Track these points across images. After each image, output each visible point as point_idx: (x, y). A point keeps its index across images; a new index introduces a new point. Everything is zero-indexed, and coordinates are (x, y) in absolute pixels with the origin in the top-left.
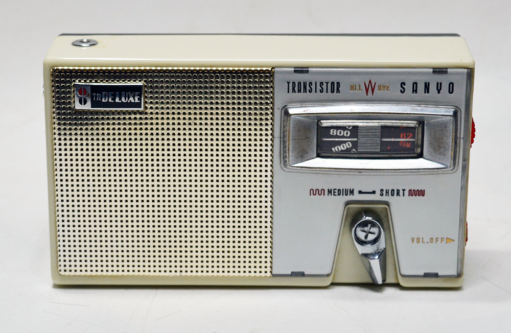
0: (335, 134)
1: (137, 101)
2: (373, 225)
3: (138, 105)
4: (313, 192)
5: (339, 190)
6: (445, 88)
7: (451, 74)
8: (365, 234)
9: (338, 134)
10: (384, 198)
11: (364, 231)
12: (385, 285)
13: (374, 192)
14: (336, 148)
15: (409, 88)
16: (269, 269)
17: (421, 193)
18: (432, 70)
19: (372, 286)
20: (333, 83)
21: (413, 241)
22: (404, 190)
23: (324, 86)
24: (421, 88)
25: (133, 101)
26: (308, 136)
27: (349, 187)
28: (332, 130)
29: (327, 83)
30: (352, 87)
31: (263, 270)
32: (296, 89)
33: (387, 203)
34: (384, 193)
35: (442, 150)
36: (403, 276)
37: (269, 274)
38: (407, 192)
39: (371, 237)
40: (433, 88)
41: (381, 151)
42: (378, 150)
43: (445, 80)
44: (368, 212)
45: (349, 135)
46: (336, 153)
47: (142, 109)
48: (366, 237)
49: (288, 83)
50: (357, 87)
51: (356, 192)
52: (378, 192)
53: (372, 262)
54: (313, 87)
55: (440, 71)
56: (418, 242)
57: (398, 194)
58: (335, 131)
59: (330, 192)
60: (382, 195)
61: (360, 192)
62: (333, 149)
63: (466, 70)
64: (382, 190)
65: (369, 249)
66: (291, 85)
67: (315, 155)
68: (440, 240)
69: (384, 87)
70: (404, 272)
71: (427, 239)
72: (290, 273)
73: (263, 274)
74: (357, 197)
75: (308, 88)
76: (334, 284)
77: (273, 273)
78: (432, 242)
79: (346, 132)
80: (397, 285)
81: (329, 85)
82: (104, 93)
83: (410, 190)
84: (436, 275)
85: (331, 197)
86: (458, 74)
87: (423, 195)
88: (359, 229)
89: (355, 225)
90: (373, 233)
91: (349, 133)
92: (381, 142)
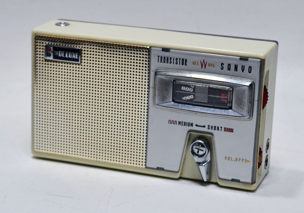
0: (184, 89)
1: (77, 58)
2: (203, 146)
3: (77, 60)
4: (171, 122)
5: (185, 123)
6: (246, 69)
7: (251, 61)
8: (197, 150)
9: (186, 90)
10: (210, 131)
12: (208, 183)
13: (204, 126)
14: (185, 98)
15: (225, 66)
16: (144, 164)
17: (231, 130)
18: (239, 58)
19: (201, 182)
20: (183, 59)
21: (226, 158)
22: (221, 127)
23: (178, 61)
24: (233, 68)
25: (74, 57)
26: (167, 89)
27: (190, 122)
28: (182, 87)
29: (180, 59)
30: (194, 63)
31: (141, 163)
32: (163, 60)
33: (212, 134)
34: (210, 127)
35: (242, 106)
36: (219, 178)
37: (144, 167)
38: (223, 129)
39: (201, 153)
40: (239, 68)
41: (208, 102)
42: (207, 102)
43: (247, 64)
44: (200, 138)
45: (192, 91)
46: (184, 100)
47: (79, 63)
48: (198, 152)
49: (159, 57)
50: (197, 63)
51: (194, 125)
52: (207, 127)
53: (201, 167)
54: (172, 60)
55: (244, 59)
56: (229, 160)
57: (218, 129)
58: (184, 88)
59: (179, 123)
60: (209, 129)
61: (197, 125)
62: (183, 98)
63: (259, 60)
64: (209, 126)
65: (200, 160)
66: (160, 58)
67: (171, 100)
68: (241, 160)
69: (212, 65)
70: (221, 177)
71: (234, 159)
72: (156, 167)
73: (141, 166)
74: (194, 128)
75: (169, 61)
76: (181, 178)
77: (148, 165)
78: (237, 161)
79: (190, 89)
80: (216, 184)
81: (181, 60)
82: (60, 51)
83: (225, 128)
84: (238, 181)
85: (180, 126)
86: (254, 61)
87: (232, 132)
88: (194, 147)
89: (192, 145)
90: (202, 151)
91: (192, 90)
92: (208, 97)
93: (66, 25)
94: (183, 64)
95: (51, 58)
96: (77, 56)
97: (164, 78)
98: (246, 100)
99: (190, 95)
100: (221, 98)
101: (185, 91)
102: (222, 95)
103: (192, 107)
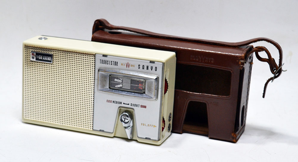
1: (50, 60)
2: (127, 116)
3: (51, 61)
4: (108, 101)
5: (117, 102)
6: (154, 69)
7: (156, 64)
8: (124, 119)
10: (132, 107)
11: (124, 118)
12: (131, 140)
13: (129, 104)
14: (117, 86)
15: (141, 67)
16: (92, 127)
17: (145, 107)
18: (149, 61)
19: (127, 139)
20: (115, 62)
21: (142, 125)
22: (139, 105)
23: (112, 63)
24: (145, 67)
25: (49, 60)
26: (106, 80)
27: (120, 101)
28: (115, 79)
29: (113, 62)
30: (122, 64)
31: (90, 127)
32: (103, 62)
33: (133, 109)
34: (132, 105)
35: (151, 91)
36: (138, 137)
37: (92, 129)
38: (140, 106)
39: (126, 121)
40: (150, 68)
41: (131, 89)
42: (130, 89)
43: (154, 65)
44: (126, 111)
46: (117, 88)
47: (52, 63)
48: (125, 120)
49: (100, 60)
50: (124, 65)
51: (122, 103)
52: (130, 104)
53: (126, 130)
54: (109, 62)
55: (152, 62)
56: (144, 125)
57: (137, 106)
59: (113, 102)
60: (131, 106)
61: (124, 103)
63: (162, 63)
64: (131, 104)
65: (126, 125)
66: (101, 60)
67: (108, 87)
68: (151, 125)
69: (133, 65)
70: (139, 136)
71: (147, 125)
72: (99, 130)
73: (90, 129)
74: (123, 105)
75: (107, 63)
76: (114, 137)
77: (94, 129)
78: (148, 126)
80: (136, 141)
81: (114, 62)
82: (40, 56)
83: (141, 105)
84: (150, 139)
85: (114, 104)
86: (158, 64)
87: (146, 108)
88: (123, 117)
89: (121, 116)
90: (127, 119)
91: (121, 81)
92: (131, 86)
93: (45, 39)
94: (115, 65)
95: (34, 60)
96: (50, 59)
97: (104, 73)
98: (153, 87)
99: (120, 84)
100: (139, 86)
101: (117, 82)
102: (140, 84)
103: (121, 92)
